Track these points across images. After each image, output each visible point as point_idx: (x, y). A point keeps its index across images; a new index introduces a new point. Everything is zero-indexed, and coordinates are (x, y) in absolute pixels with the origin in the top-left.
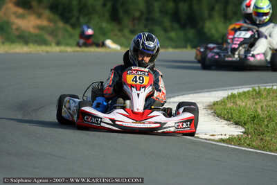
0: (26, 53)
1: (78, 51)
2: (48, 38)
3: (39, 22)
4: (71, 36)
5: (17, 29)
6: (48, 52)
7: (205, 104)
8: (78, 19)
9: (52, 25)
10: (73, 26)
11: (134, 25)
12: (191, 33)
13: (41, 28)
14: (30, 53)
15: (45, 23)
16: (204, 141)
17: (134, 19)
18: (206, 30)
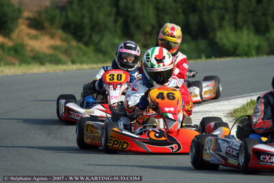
0: (45, 73)
1: (94, 68)
2: (63, 57)
3: (52, 42)
4: (85, 54)
5: (31, 51)
6: (65, 71)
7: (226, 112)
8: (90, 36)
9: (65, 44)
10: (86, 44)
11: (146, 39)
12: (203, 44)
13: (55, 48)
14: (48, 72)
15: (58, 43)
17: (145, 33)
18: (217, 40)
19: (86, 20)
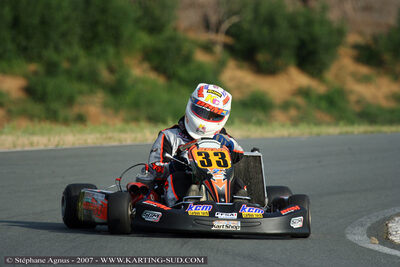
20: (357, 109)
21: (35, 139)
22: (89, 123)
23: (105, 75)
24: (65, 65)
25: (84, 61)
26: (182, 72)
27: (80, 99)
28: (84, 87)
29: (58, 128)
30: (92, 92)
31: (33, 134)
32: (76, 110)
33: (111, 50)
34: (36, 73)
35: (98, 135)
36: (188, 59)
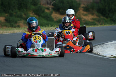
4: (106, 22)
5: (84, 20)
9: (98, 17)
10: (107, 18)
15: (95, 17)
16: (106, 58)
19: (107, 8)
20: (84, 22)
21: (8, 31)
22: (20, 27)
23: (24, 16)
24: (14, 14)
25: (19, 13)
26: (42, 15)
27: (18, 22)
28: (19, 19)
29: (13, 29)
30: (21, 20)
31: (7, 30)
32: (17, 24)
33: (25, 10)
34: (7, 16)
35: (23, 30)
36: (43, 11)
